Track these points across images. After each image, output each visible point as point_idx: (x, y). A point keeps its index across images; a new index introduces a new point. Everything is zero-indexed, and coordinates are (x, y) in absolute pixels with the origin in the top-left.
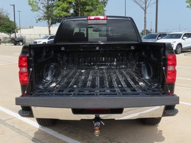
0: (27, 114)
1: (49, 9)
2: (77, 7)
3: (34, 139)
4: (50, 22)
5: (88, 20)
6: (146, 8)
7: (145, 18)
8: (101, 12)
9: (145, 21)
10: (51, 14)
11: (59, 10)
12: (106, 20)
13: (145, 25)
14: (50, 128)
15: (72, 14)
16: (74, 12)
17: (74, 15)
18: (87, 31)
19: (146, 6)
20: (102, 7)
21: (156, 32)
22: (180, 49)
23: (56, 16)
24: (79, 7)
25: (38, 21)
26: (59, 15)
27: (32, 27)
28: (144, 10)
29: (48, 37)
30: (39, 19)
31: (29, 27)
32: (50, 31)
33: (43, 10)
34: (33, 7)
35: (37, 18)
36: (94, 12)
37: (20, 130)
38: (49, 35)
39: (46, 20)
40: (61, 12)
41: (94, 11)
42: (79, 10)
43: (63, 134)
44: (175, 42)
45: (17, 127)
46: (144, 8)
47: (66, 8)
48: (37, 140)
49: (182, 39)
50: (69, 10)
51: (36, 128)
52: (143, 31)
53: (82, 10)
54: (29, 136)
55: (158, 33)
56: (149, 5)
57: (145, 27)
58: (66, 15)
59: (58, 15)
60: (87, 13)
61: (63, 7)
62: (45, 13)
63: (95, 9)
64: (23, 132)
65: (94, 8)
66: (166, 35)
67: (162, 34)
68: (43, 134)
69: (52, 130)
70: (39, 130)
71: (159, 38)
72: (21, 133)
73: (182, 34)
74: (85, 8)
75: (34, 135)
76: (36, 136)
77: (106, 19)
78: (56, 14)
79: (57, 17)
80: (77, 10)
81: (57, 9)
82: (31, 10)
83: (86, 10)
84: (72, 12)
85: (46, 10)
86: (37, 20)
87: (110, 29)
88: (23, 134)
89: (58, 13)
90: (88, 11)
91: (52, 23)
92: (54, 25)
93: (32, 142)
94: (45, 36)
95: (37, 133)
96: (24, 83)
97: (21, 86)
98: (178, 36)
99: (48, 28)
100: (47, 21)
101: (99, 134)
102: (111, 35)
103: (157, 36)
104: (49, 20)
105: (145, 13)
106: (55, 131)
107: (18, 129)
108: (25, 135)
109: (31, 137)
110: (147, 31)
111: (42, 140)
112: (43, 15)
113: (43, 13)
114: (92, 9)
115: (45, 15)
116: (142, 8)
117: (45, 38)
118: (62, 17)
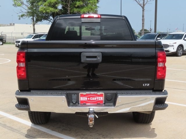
0: (24, 107)
1: (34, 4)
2: (66, 2)
3: (27, 135)
4: (35, 19)
5: (81, 18)
6: (144, 5)
7: (143, 16)
8: (93, 8)
9: (143, 20)
10: (36, 10)
11: (45, 5)
12: (100, 19)
13: (143, 24)
14: (42, 126)
15: (61, 10)
16: (63, 8)
17: (62, 12)
18: (81, 29)
19: (144, 2)
20: (95, 3)
21: (155, 31)
22: (181, 51)
23: (41, 12)
24: (68, 2)
25: (21, 18)
26: (46, 11)
27: (13, 24)
28: (142, 7)
29: (32, 36)
30: (22, 16)
31: (9, 25)
32: (34, 30)
33: (27, 5)
34: (16, 2)
35: (20, 14)
36: (85, 9)
37: (12, 128)
38: (34, 33)
39: (30, 16)
40: (47, 8)
41: (85, 7)
42: (68, 6)
43: (56, 131)
44: (176, 43)
45: (8, 125)
46: (142, 5)
47: (54, 4)
48: (31, 136)
49: (184, 40)
50: (56, 5)
51: (28, 126)
52: (141, 31)
53: (71, 6)
54: (22, 133)
55: (157, 33)
56: (147, 2)
57: (143, 26)
58: (53, 12)
59: (44, 11)
60: (78, 9)
61: (51, 2)
62: (29, 9)
63: (87, 6)
64: (16, 130)
65: (85, 4)
66: (166, 35)
67: (162, 34)
68: (36, 131)
69: (45, 128)
70: (31, 127)
71: (158, 38)
72: (13, 131)
73: (184, 34)
74: (76, 4)
75: (27, 132)
76: (29, 133)
77: (100, 17)
78: (41, 10)
79: (44, 14)
80: (67, 5)
81: (44, 5)
82: (13, 5)
83: (76, 6)
84: (61, 9)
85: (31, 5)
86: (19, 16)
87: (103, 28)
88: (15, 131)
89: (44, 9)
90: (78, 7)
91: (37, 20)
92: (39, 22)
93: (26, 138)
94: (29, 34)
95: (29, 130)
96: (21, 78)
97: (18, 80)
98: (179, 37)
99: (32, 25)
100: (32, 17)
101: (93, 124)
102: (105, 34)
103: (156, 36)
104: (33, 16)
105: (143, 11)
106: (48, 128)
107: (10, 127)
108: (17, 132)
109: (24, 134)
110: (145, 30)
111: (36, 136)
112: (27, 11)
113: (27, 8)
114: (83, 5)
115: (30, 11)
116: (140, 5)
117: (29, 37)
118: (48, 13)
